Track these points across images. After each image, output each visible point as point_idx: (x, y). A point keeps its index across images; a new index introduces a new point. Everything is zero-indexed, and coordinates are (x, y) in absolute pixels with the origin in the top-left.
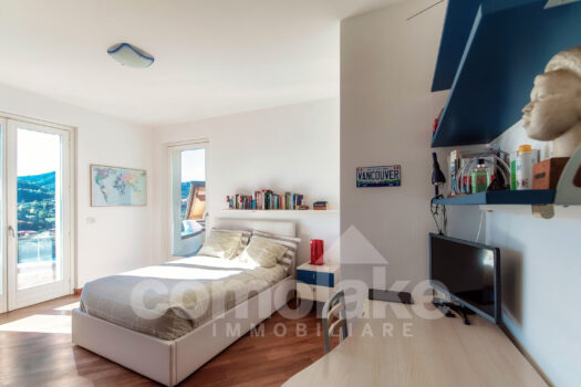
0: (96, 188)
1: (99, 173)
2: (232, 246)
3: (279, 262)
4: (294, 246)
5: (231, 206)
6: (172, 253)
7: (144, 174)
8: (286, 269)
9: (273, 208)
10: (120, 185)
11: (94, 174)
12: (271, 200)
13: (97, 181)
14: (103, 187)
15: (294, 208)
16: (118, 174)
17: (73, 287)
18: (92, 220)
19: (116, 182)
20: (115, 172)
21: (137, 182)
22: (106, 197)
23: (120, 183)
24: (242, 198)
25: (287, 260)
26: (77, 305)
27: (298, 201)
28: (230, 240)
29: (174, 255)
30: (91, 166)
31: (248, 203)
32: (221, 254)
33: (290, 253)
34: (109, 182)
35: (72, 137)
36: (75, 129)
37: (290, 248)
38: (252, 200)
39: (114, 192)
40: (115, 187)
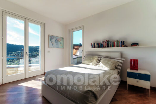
0: (50, 42)
1: (51, 38)
2: (95, 61)
3: (116, 68)
4: (122, 62)
5: (92, 47)
6: (71, 63)
7: (63, 39)
8: (119, 71)
9: (110, 47)
10: (57, 42)
11: (50, 38)
12: (110, 44)
13: (50, 40)
14: (52, 42)
15: (121, 46)
16: (56, 38)
17: (44, 72)
18: (49, 52)
19: (56, 41)
20: (55, 38)
21: (61, 41)
22: (53, 45)
23: (57, 41)
24: (97, 43)
25: (119, 67)
26: (43, 78)
27: (123, 44)
28: (93, 59)
29: (72, 64)
30: (49, 35)
31: (99, 45)
32: (91, 64)
33: (120, 64)
34: (54, 40)
35: (44, 26)
36: (45, 24)
37: (120, 63)
38: (101, 44)
39: (55, 44)
40: (55, 42)
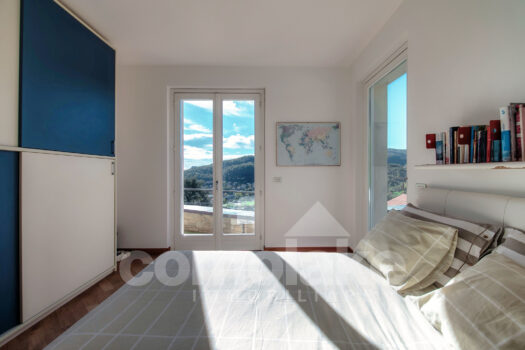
0: (282, 146)
1: (285, 131)
5: (440, 158)
7: (337, 127)
10: (306, 141)
11: (280, 131)
13: (282, 140)
14: (288, 145)
16: (305, 129)
18: (278, 180)
19: (303, 139)
20: (301, 128)
21: (327, 137)
22: (291, 156)
23: (307, 139)
30: (277, 124)
34: (295, 139)
36: (265, 91)
38: (498, 136)
39: (299, 151)
40: (302, 144)
